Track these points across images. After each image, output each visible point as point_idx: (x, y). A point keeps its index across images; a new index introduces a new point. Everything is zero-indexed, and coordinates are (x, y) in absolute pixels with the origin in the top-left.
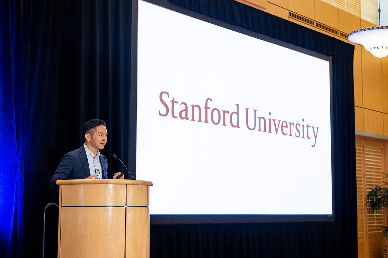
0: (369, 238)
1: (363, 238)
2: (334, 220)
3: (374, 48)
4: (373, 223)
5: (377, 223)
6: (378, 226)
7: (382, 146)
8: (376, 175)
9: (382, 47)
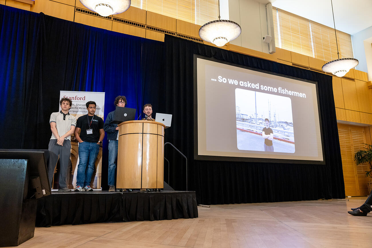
0: (358, 178)
1: (355, 178)
2: (325, 164)
3: (336, 72)
4: (361, 170)
5: (363, 170)
6: (363, 172)
7: (363, 130)
8: (360, 145)
9: (341, 71)
